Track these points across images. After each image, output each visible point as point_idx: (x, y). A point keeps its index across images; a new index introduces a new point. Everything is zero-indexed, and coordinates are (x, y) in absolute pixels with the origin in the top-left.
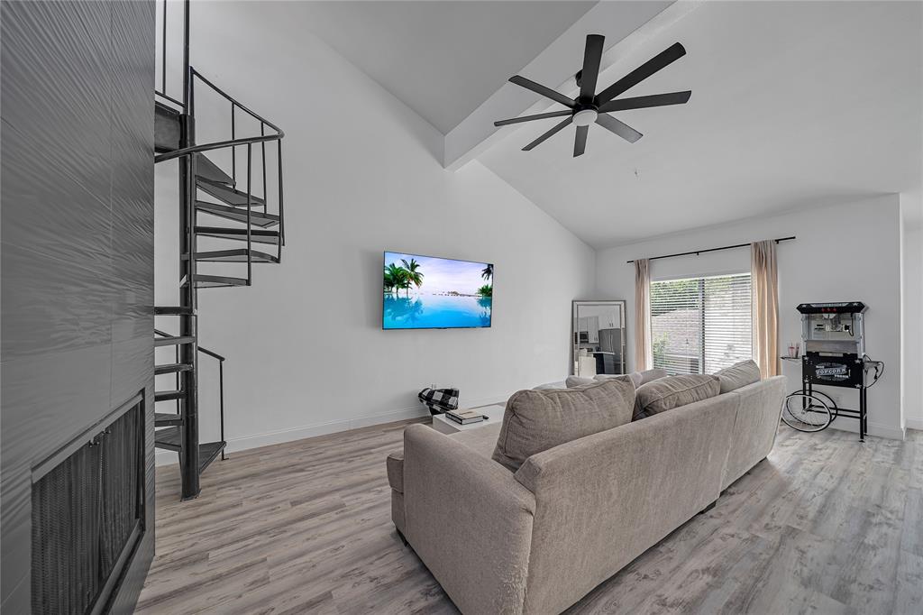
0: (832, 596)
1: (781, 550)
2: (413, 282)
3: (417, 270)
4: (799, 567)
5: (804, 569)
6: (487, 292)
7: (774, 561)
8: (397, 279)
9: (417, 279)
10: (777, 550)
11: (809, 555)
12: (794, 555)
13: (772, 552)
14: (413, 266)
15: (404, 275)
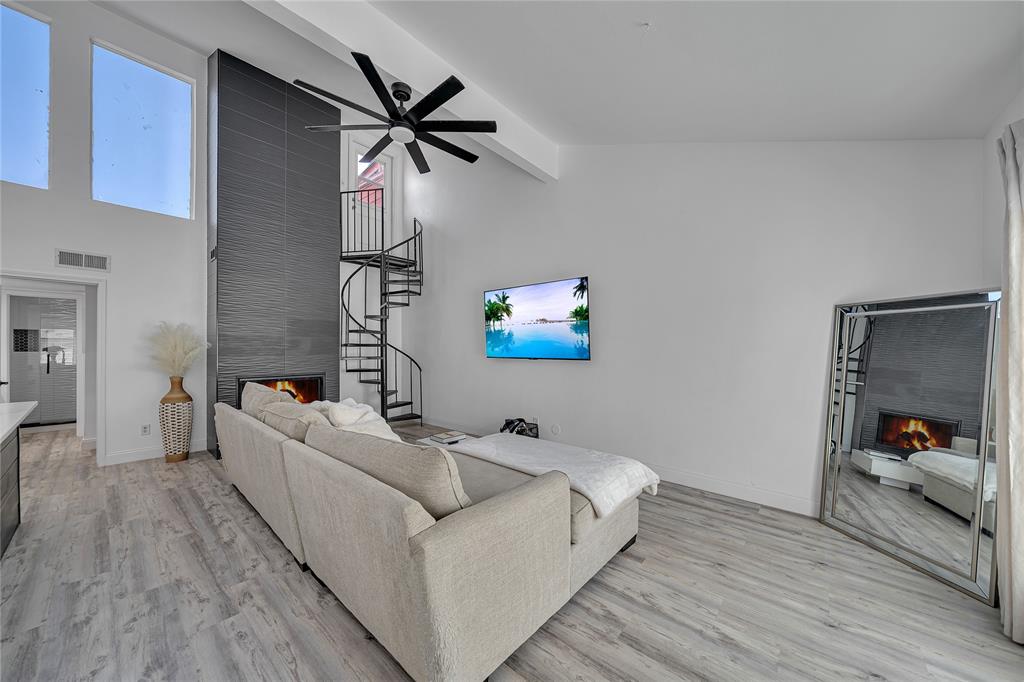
0: (157, 589)
1: (216, 588)
2: (505, 314)
3: (507, 302)
4: (192, 587)
5: (188, 590)
6: (582, 315)
7: (210, 577)
8: (493, 313)
9: (507, 310)
10: (218, 586)
11: (195, 603)
12: (204, 594)
13: (219, 581)
14: (505, 298)
15: (498, 309)
